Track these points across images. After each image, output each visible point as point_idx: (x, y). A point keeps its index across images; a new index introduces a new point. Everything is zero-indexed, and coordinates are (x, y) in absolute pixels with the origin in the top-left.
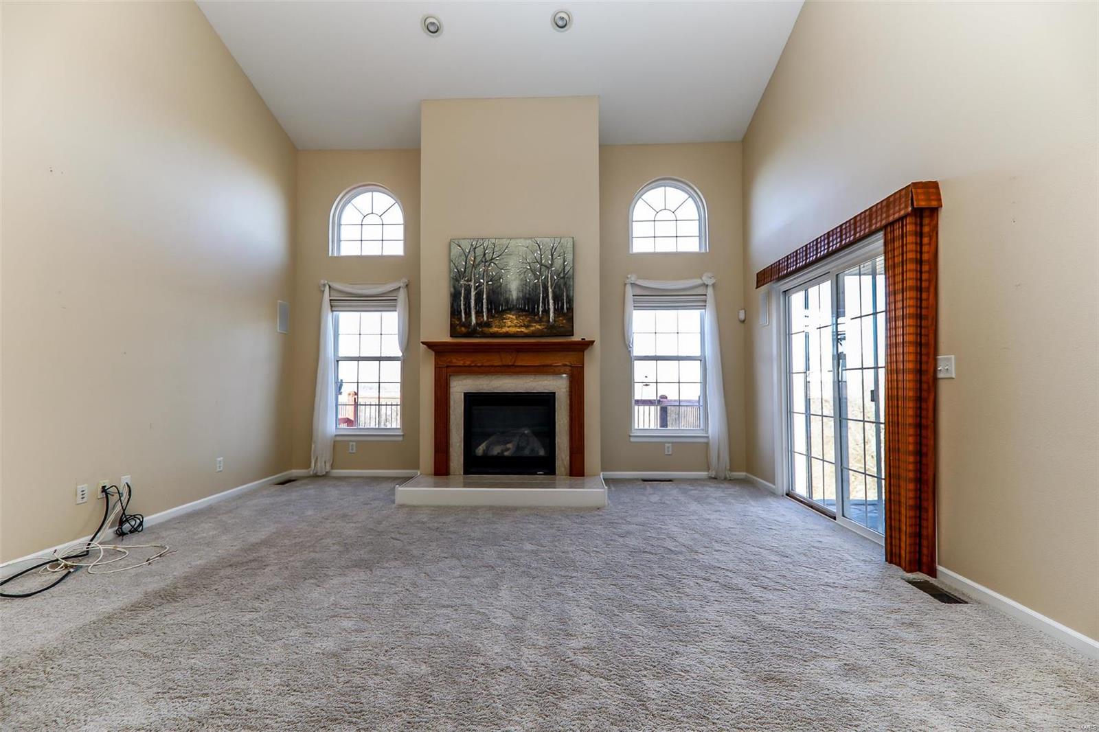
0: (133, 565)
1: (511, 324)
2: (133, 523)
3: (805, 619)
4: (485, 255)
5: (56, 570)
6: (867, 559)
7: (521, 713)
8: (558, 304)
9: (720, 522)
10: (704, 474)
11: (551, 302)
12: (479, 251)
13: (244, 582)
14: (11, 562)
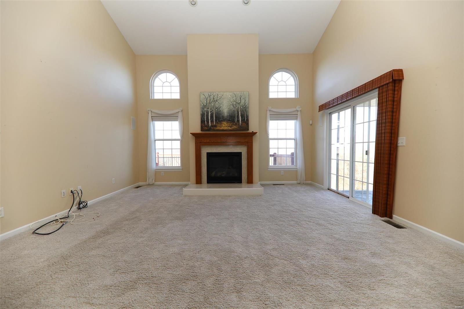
0: (88, 221)
1: (225, 126)
2: (83, 204)
3: (351, 236)
4: (214, 98)
5: (58, 223)
6: (365, 213)
7: (258, 275)
8: (243, 118)
9: (307, 200)
10: (295, 182)
11: (240, 117)
12: (212, 97)
13: (134, 226)
14: (39, 221)
